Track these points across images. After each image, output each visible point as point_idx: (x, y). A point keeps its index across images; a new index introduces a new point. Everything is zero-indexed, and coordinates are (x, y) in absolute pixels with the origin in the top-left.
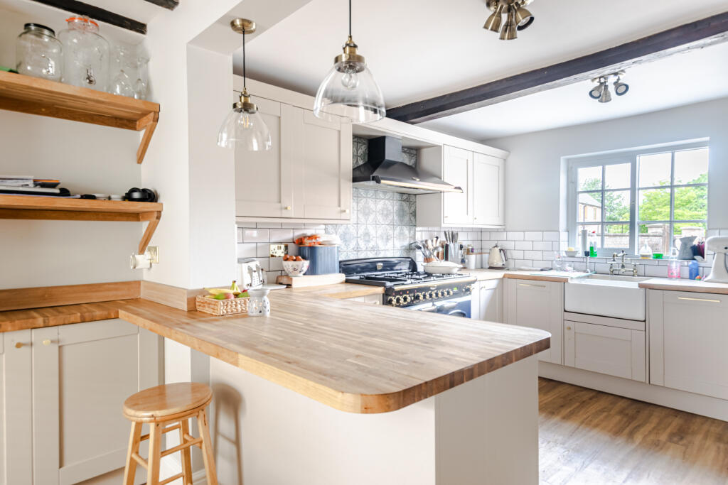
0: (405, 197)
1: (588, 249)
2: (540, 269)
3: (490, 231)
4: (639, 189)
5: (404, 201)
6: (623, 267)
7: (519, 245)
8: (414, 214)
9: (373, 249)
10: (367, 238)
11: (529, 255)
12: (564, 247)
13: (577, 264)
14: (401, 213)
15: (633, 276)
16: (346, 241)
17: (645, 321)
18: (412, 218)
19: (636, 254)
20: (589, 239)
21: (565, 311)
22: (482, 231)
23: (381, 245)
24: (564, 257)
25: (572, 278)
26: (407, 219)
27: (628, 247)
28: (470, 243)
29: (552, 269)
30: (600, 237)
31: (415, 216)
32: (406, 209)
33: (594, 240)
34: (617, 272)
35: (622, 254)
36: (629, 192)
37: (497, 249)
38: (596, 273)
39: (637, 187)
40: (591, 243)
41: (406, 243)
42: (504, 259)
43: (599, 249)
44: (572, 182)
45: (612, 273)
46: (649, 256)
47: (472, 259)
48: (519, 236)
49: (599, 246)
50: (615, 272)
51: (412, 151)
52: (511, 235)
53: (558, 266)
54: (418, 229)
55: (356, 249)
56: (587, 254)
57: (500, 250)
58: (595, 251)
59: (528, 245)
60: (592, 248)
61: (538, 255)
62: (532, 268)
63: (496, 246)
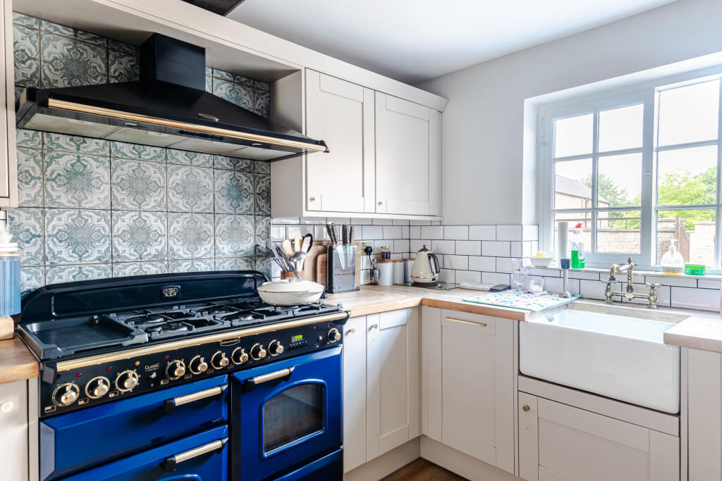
0: (243, 164)
1: (569, 256)
2: (489, 287)
3: (421, 225)
4: (659, 149)
5: (242, 170)
6: (630, 289)
7: (463, 248)
8: (266, 195)
9: (158, 258)
10: (142, 237)
11: (476, 263)
12: (530, 251)
13: (550, 282)
14: (236, 193)
15: (649, 306)
16: (77, 243)
17: (679, 414)
18: (262, 203)
19: (653, 263)
20: (570, 237)
21: (520, 374)
22: (410, 225)
23: (181, 250)
24: (528, 268)
25: (532, 312)
26: (248, 203)
27: (639, 252)
28: (383, 244)
29: (509, 288)
30: (590, 234)
31: (268, 198)
32: (247, 185)
33: (580, 240)
34: (619, 299)
35: (627, 266)
36: (641, 154)
37: (425, 254)
38: (581, 298)
39: (655, 145)
40: (574, 244)
41: (247, 246)
42: (434, 271)
43: (587, 254)
44: (544, 143)
45: (611, 299)
46: (679, 270)
47: (387, 269)
48: (461, 232)
49: (587, 248)
50: (614, 298)
51: (258, 85)
52: (451, 232)
53: (518, 284)
54: (274, 221)
55: (108, 258)
56: (565, 264)
57: (430, 256)
58: (580, 258)
59: (474, 248)
60: (575, 254)
61: (488, 264)
62: (478, 287)
63: (425, 249)
